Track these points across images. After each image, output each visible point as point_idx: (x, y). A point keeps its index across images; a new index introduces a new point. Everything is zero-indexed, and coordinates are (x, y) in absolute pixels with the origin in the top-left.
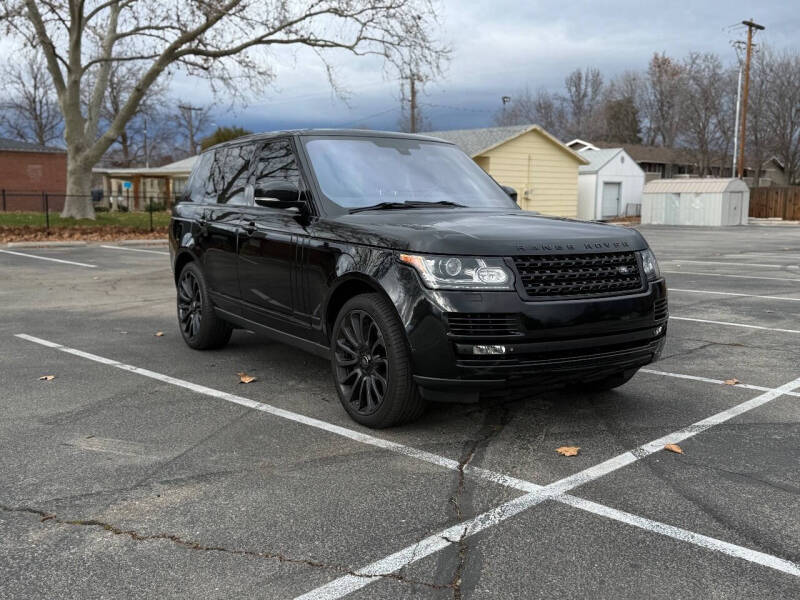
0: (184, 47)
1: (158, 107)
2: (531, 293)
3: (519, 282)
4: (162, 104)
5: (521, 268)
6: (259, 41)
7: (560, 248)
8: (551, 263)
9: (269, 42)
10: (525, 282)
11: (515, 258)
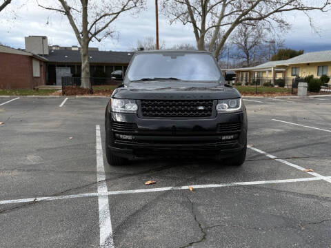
0: (243, 18)
1: (262, 42)
2: (145, 115)
3: (140, 110)
4: (264, 41)
5: (142, 105)
6: (277, 11)
7: (165, 97)
8: (159, 103)
9: (281, 11)
10: (143, 110)
11: (142, 100)
